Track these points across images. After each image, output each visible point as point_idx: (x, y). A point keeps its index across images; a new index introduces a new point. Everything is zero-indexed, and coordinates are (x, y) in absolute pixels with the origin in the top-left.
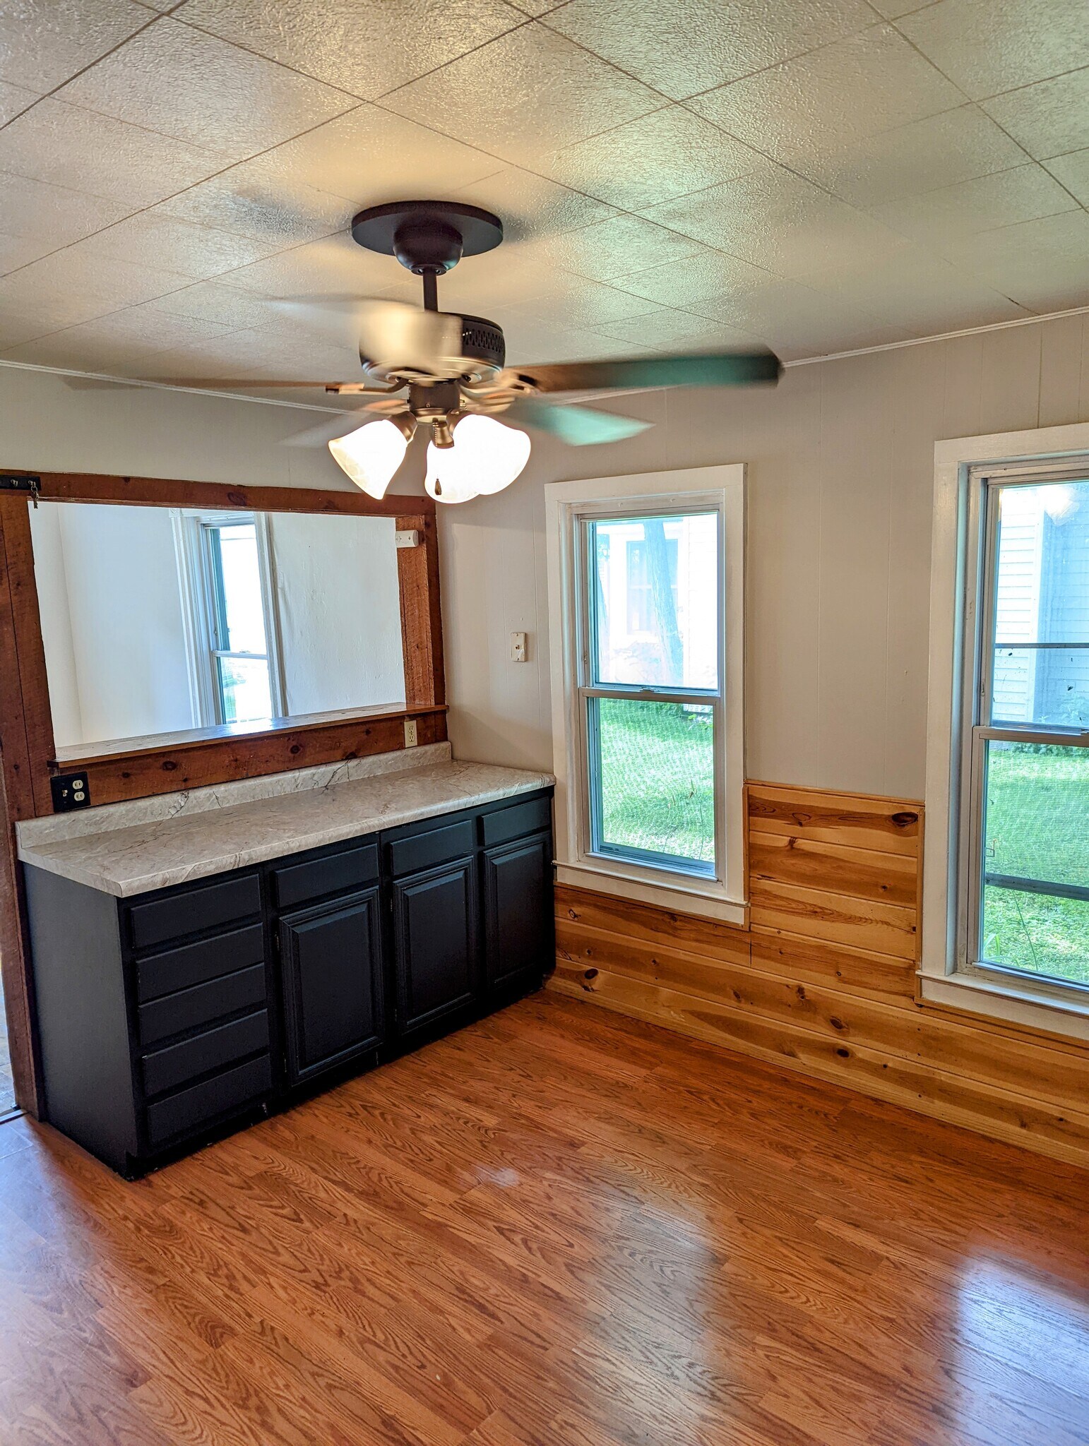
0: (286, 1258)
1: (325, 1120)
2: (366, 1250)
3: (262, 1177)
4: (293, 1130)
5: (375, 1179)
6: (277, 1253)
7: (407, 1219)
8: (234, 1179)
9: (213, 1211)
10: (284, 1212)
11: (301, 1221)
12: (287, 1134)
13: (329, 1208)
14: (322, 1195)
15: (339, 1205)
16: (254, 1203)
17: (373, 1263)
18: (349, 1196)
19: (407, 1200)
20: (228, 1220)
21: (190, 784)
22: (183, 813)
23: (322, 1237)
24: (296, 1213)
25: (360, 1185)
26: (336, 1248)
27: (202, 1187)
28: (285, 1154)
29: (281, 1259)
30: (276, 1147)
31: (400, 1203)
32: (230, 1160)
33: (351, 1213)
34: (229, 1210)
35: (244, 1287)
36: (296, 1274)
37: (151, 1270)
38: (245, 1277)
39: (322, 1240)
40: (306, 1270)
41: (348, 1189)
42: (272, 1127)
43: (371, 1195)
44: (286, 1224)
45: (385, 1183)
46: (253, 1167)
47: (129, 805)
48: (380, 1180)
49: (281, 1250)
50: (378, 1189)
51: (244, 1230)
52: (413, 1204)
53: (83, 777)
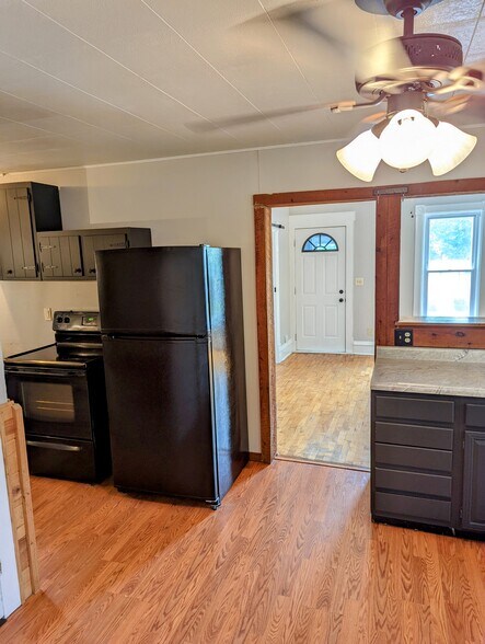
0: (382, 601)
1: (479, 558)
2: (416, 631)
3: (417, 559)
4: (458, 551)
5: (465, 605)
6: (381, 595)
7: (454, 637)
8: (406, 551)
9: (383, 558)
10: (406, 581)
11: (407, 591)
12: (453, 550)
13: (426, 598)
14: (431, 589)
15: (433, 600)
16: (400, 567)
17: (412, 639)
18: (442, 601)
19: (467, 628)
20: (383, 564)
21: (471, 346)
22: (462, 361)
23: (406, 606)
24: (410, 587)
25: (454, 599)
26: (405, 616)
27: (391, 545)
28: (440, 558)
29: (379, 598)
30: (440, 552)
31: (461, 626)
32: (416, 542)
33: (433, 609)
34: (388, 562)
35: (354, 596)
36: (377, 611)
37: (336, 559)
38: (358, 594)
39: (405, 607)
40: (382, 614)
41: (447, 596)
42: (450, 543)
43: (452, 610)
44: (400, 586)
45: (468, 611)
46: (420, 552)
47: (432, 350)
48: (467, 608)
49: (385, 596)
50: (460, 611)
51: (383, 575)
52: (468, 634)
53: (411, 332)
